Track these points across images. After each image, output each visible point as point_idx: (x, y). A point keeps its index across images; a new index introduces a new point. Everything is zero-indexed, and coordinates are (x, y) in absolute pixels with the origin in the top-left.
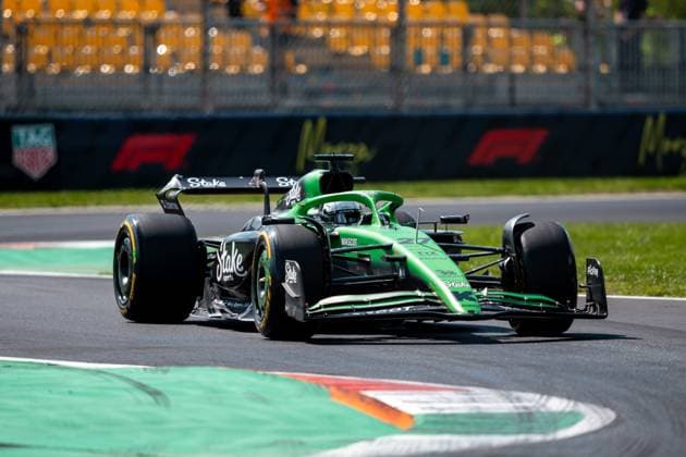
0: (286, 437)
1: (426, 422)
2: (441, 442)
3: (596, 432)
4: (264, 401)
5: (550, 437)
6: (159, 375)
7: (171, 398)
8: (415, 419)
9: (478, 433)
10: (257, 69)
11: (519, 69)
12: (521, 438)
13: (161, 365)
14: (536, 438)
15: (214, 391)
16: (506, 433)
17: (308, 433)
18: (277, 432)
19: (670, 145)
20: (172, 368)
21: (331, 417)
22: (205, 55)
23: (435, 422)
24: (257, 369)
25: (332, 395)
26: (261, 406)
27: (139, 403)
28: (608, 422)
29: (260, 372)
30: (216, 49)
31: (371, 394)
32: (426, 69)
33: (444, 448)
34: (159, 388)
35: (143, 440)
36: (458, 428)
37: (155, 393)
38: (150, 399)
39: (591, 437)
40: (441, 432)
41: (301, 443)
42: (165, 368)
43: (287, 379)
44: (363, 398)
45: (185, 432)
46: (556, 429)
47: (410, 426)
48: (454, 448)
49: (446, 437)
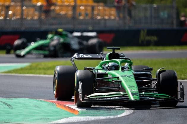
0: (44, 117)
1: (82, 113)
2: (86, 118)
3: (128, 115)
4: (38, 107)
5: (116, 117)
6: (10, 100)
7: (13, 107)
8: (79, 112)
9: (96, 116)
10: (36, 18)
11: (107, 17)
12: (108, 117)
13: (10, 98)
14: (112, 117)
15: (25, 105)
16: (103, 116)
17: (50, 116)
18: (42, 116)
19: (148, 38)
20: (13, 99)
21: (56, 112)
22: (22, 14)
23: (84, 113)
24: (37, 99)
25: (57, 106)
26: (37, 109)
27: (5, 108)
28: (131, 113)
29: (37, 100)
30: (25, 12)
31: (67, 105)
32: (81, 18)
33: (87, 120)
34: (10, 104)
35: (6, 118)
36: (91, 114)
37: (9, 105)
38: (7, 107)
39: (127, 117)
40: (86, 116)
41: (48, 119)
42: (12, 99)
43: (45, 101)
44: (65, 107)
45: (17, 116)
46: (117, 115)
47: (78, 114)
48: (90, 120)
49: (88, 117)
